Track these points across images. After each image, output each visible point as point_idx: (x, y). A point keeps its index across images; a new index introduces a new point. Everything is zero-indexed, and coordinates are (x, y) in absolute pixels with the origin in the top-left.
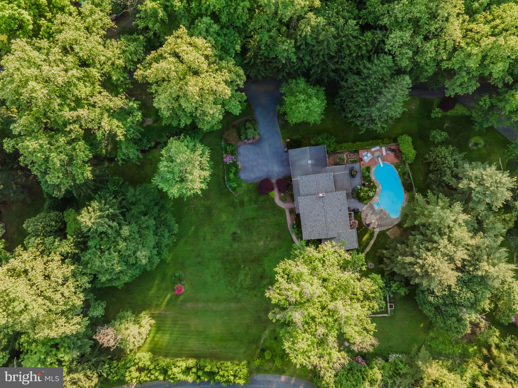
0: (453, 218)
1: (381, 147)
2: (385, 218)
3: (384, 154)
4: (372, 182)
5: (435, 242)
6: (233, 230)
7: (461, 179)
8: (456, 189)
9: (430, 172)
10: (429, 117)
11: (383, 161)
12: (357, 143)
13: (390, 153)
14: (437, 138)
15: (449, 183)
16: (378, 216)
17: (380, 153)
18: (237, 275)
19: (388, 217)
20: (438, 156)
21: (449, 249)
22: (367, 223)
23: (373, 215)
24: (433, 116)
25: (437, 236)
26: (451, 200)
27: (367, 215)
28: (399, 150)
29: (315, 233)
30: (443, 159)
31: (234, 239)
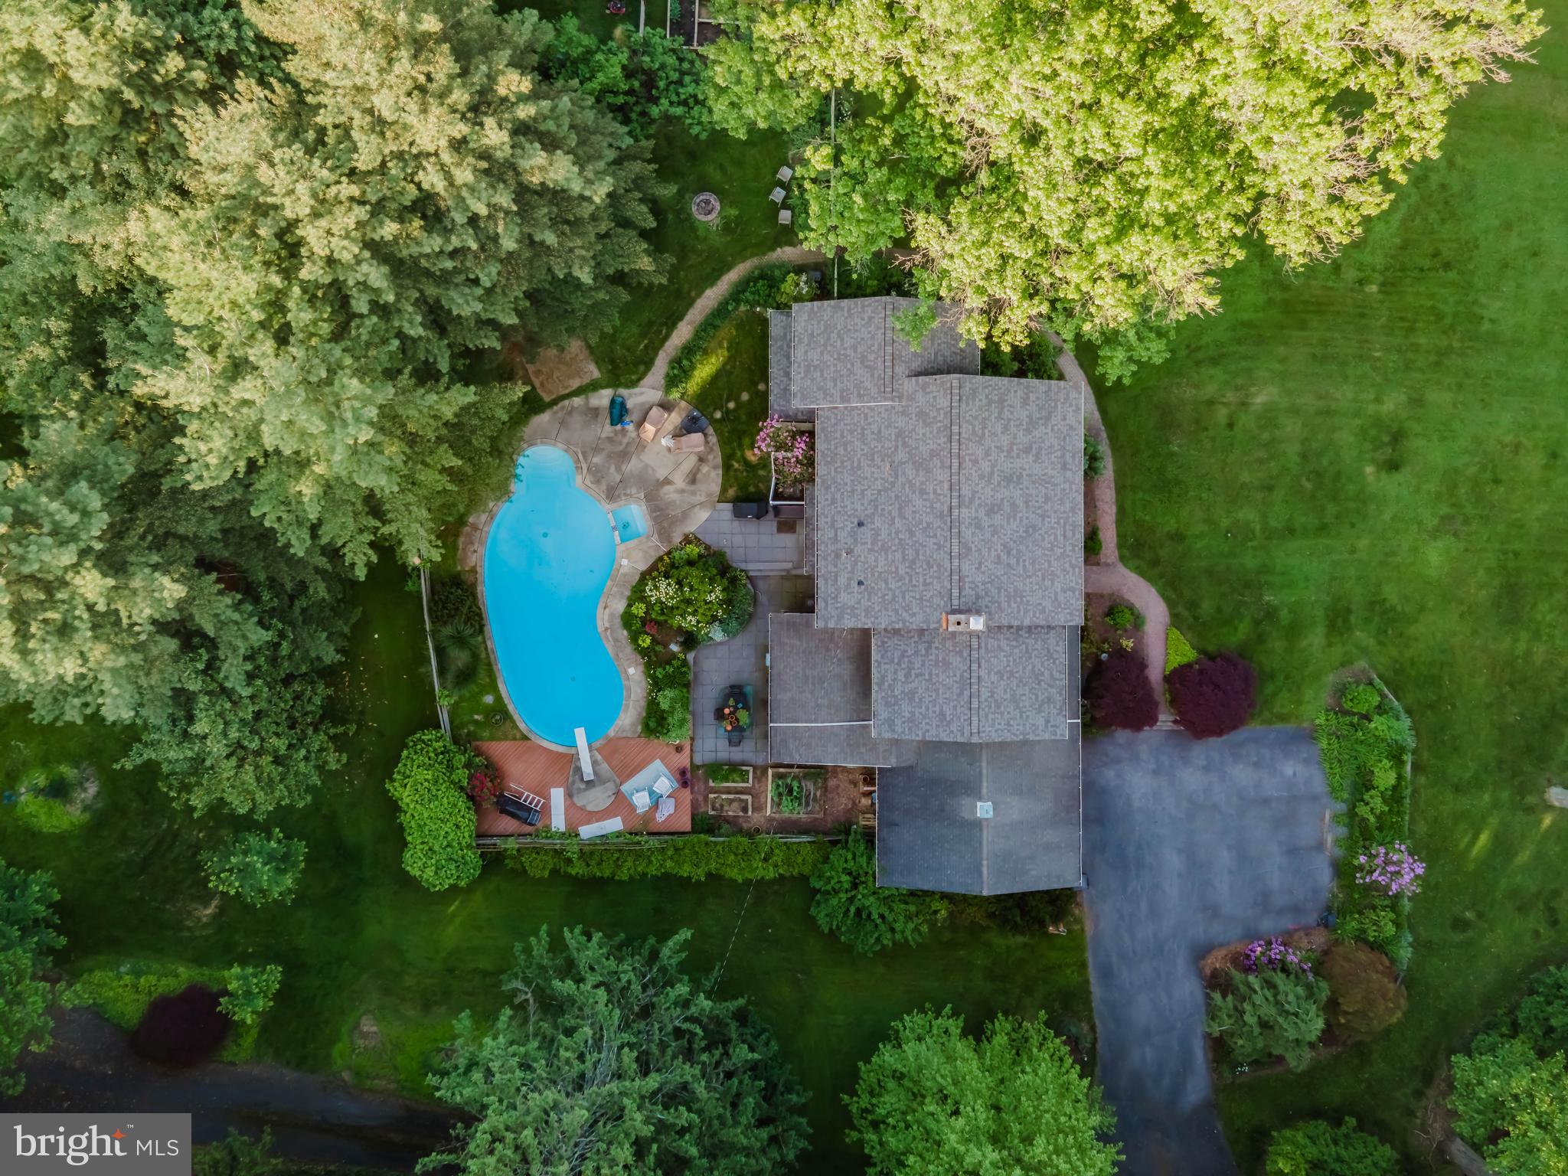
0: (246, 388)
1: (572, 833)
2: (597, 450)
3: (557, 795)
4: (643, 652)
5: (378, 250)
6: (1392, 485)
7: (161, 626)
8: (204, 564)
9: (328, 674)
10: (294, 966)
11: (572, 759)
12: (700, 874)
13: (528, 797)
14: (270, 858)
15: (236, 606)
16: (633, 466)
17: (579, 801)
18: (1403, 247)
19: (583, 454)
20: (278, 761)
21: (302, 188)
22: (697, 437)
23: (661, 474)
24: (273, 975)
25: (364, 286)
26: (241, 506)
27: (693, 479)
28: (478, 809)
29: (1023, 414)
30: (254, 745)
31: (1397, 437)
